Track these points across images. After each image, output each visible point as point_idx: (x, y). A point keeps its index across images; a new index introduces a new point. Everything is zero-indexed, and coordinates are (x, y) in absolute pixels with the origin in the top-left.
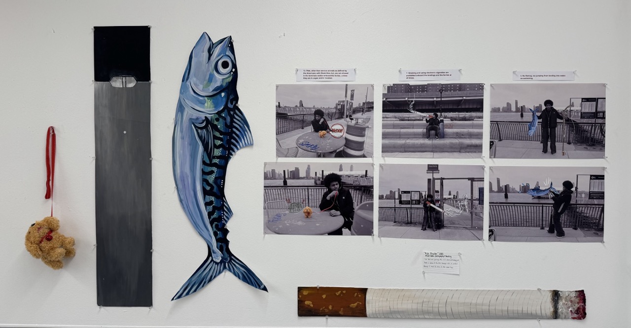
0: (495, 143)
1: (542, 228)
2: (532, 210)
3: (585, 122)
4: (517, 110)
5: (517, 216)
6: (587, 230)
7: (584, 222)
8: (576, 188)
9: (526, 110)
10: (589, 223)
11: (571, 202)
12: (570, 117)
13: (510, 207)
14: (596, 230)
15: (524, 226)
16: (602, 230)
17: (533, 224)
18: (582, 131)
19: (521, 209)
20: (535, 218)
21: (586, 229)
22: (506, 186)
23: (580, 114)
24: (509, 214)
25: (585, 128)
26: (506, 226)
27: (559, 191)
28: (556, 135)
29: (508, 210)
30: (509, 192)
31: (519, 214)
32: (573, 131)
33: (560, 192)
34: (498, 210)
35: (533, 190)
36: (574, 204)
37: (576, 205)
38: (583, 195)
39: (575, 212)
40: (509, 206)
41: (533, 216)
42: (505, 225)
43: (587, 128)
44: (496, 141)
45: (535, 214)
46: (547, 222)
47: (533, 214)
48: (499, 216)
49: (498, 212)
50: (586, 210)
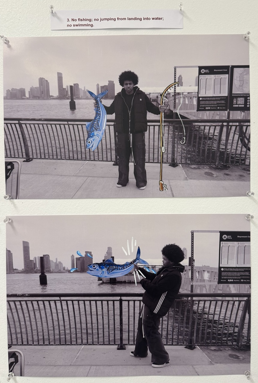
0: (16, 165)
1: (122, 347)
2: (99, 308)
3: (205, 118)
4: (62, 95)
5: (67, 323)
6: (215, 350)
7: (209, 333)
8: (191, 260)
9: (81, 94)
10: (219, 335)
11: (182, 291)
12: (175, 107)
13: (52, 303)
14: (233, 349)
15: (82, 344)
16: (247, 348)
17: (101, 340)
18: (200, 138)
19: (76, 306)
20: (106, 326)
21: (213, 348)
22: (42, 259)
23: (195, 102)
24: (50, 318)
25: (206, 131)
26: (44, 344)
27: (154, 267)
28: (147, 148)
29: (48, 310)
30: (50, 272)
31: (72, 318)
32: (181, 138)
33: (157, 269)
34: (25, 311)
35: (100, 265)
36: (187, 296)
37: (192, 296)
38: (206, 276)
39: (189, 311)
40: (49, 301)
41: (100, 321)
42: (41, 342)
43: (212, 131)
44: (19, 162)
45: (106, 318)
46: (131, 334)
47: (100, 317)
48: (28, 323)
49: (26, 315)
50: (213, 307)
